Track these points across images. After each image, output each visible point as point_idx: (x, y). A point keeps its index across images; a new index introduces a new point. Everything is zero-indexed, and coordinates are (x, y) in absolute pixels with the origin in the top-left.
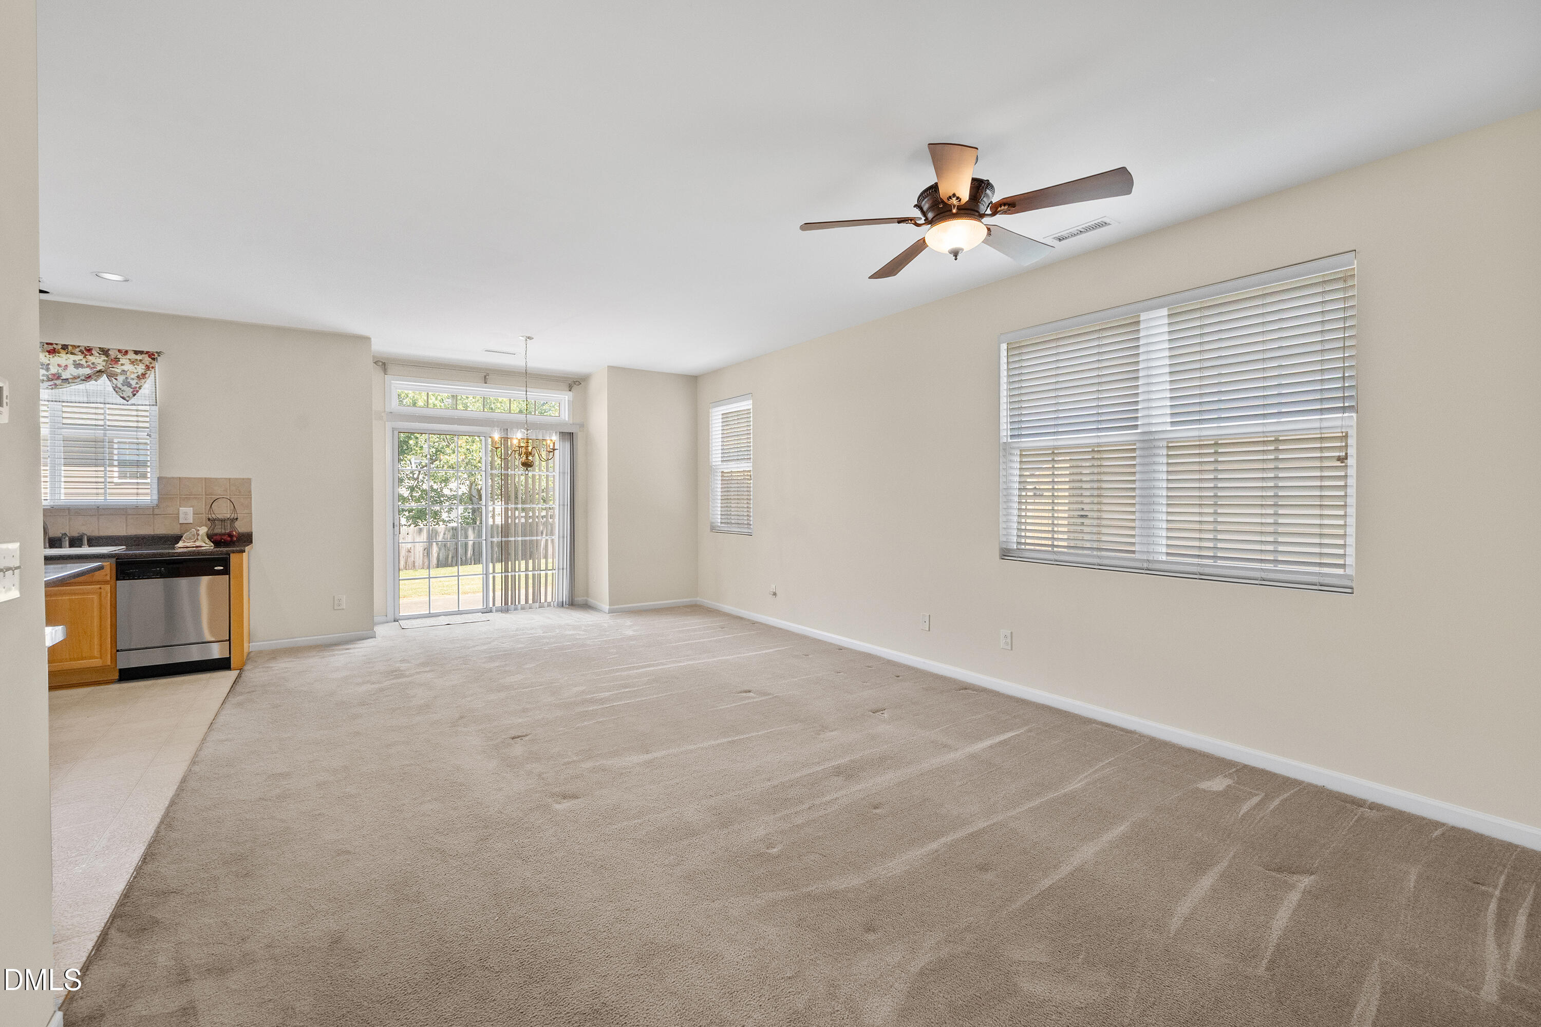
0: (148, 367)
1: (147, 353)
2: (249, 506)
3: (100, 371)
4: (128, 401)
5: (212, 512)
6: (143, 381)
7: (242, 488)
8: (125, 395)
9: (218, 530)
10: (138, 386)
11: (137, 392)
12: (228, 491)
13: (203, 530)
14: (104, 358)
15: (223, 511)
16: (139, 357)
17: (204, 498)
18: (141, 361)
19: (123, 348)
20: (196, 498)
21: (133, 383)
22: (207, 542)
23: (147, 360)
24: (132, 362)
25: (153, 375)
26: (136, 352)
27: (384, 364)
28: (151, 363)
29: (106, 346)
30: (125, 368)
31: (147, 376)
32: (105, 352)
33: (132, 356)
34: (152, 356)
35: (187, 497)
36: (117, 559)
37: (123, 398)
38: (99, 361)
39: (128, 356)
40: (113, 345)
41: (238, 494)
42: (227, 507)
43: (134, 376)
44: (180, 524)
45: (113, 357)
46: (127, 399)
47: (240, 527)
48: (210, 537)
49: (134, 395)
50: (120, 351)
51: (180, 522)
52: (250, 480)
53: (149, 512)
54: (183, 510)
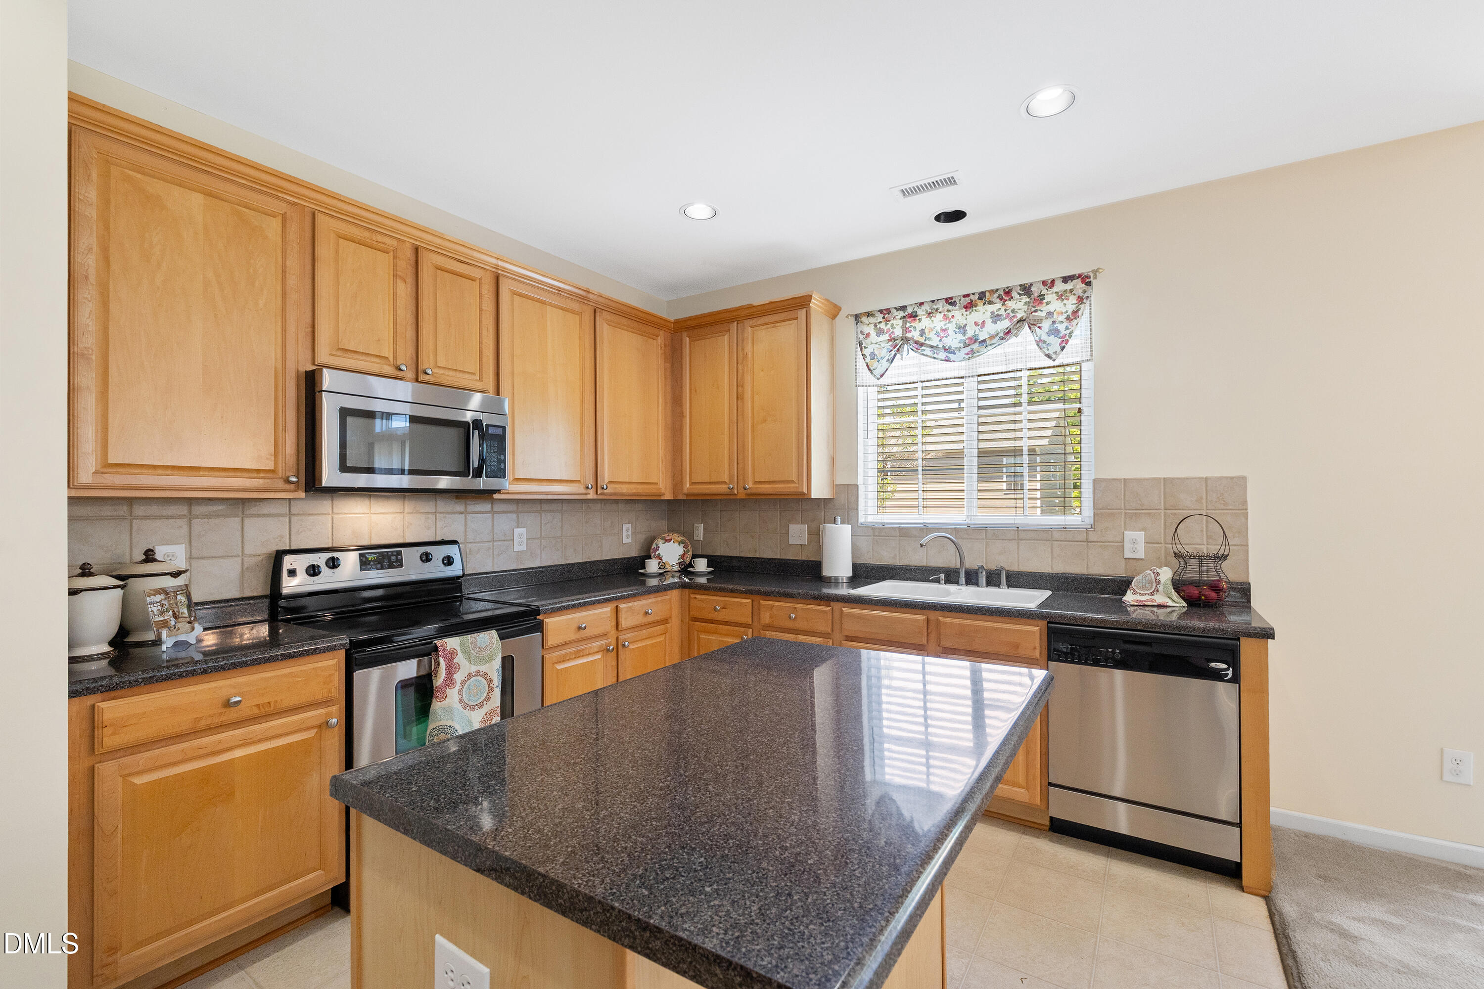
0: (1081, 300)
1: (1080, 276)
2: (1245, 534)
3: (1021, 320)
4: (1054, 360)
5: (1177, 541)
6: (1075, 322)
7: (1229, 496)
8: (1051, 352)
9: (1191, 573)
10: (1068, 332)
11: (1067, 342)
12: (1204, 501)
13: (1166, 575)
14: (1025, 299)
15: (1195, 539)
16: (1069, 286)
17: (1162, 515)
18: (1071, 291)
19: (1048, 277)
20: (1149, 514)
21: (1061, 327)
22: (1178, 601)
23: (1079, 285)
24: (1061, 296)
25: (1087, 311)
26: (1065, 280)
28: (1085, 292)
29: (1026, 281)
30: (1051, 308)
31: (1080, 313)
32: (1026, 289)
33: (1060, 287)
34: (1086, 281)
35: (1135, 513)
36: (1049, 623)
37: (1048, 356)
38: (1019, 305)
39: (1055, 289)
40: (1033, 277)
41: (1222, 507)
42: (1202, 531)
43: (1062, 318)
44: (1125, 559)
45: (1036, 295)
46: (1054, 356)
47: (1230, 572)
48: (1178, 585)
49: (1063, 348)
50: (1044, 283)
51: (1126, 556)
52: (1244, 479)
53: (1082, 537)
54: (1129, 535)
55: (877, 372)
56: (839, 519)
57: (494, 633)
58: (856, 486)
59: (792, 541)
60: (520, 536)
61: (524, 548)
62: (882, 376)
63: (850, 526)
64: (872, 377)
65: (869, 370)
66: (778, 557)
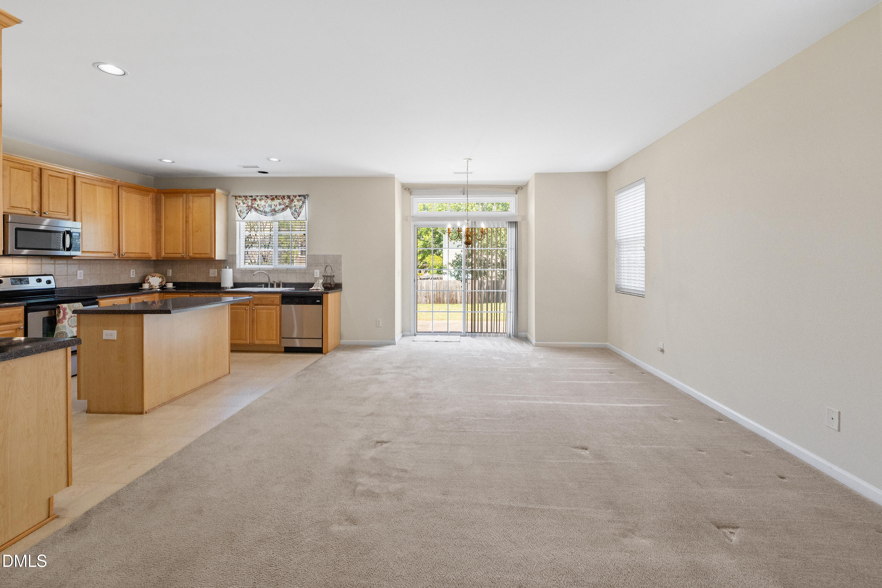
0: (303, 203)
1: (303, 195)
2: (340, 270)
3: (287, 206)
5: (325, 273)
6: (301, 209)
7: (337, 260)
8: (295, 216)
9: (327, 281)
10: (299, 212)
11: (300, 214)
12: (332, 261)
13: (321, 281)
14: (289, 200)
15: (329, 273)
16: (300, 198)
17: (324, 265)
18: (301, 199)
19: (295, 194)
20: (320, 265)
21: (297, 210)
22: (321, 287)
23: (302, 198)
24: (298, 201)
25: (305, 206)
26: (299, 196)
27: (409, 189)
28: (304, 200)
29: (289, 194)
30: (295, 203)
31: (303, 206)
32: (289, 197)
33: (298, 198)
34: (304, 196)
35: (317, 265)
36: (282, 294)
37: (295, 218)
38: (287, 201)
39: (297, 198)
40: (291, 194)
41: (336, 263)
42: (332, 269)
43: (298, 207)
45: (291, 199)
46: (296, 218)
47: (336, 280)
48: (323, 284)
49: (299, 216)
50: (294, 196)
51: (315, 277)
52: (341, 255)
53: (304, 272)
54: (315, 271)
55: (243, 217)
56: (228, 267)
57: (80, 303)
58: (236, 255)
59: (211, 275)
60: (81, 273)
61: (82, 278)
62: (244, 218)
63: (232, 269)
64: (240, 218)
65: (239, 216)
66: (205, 282)
